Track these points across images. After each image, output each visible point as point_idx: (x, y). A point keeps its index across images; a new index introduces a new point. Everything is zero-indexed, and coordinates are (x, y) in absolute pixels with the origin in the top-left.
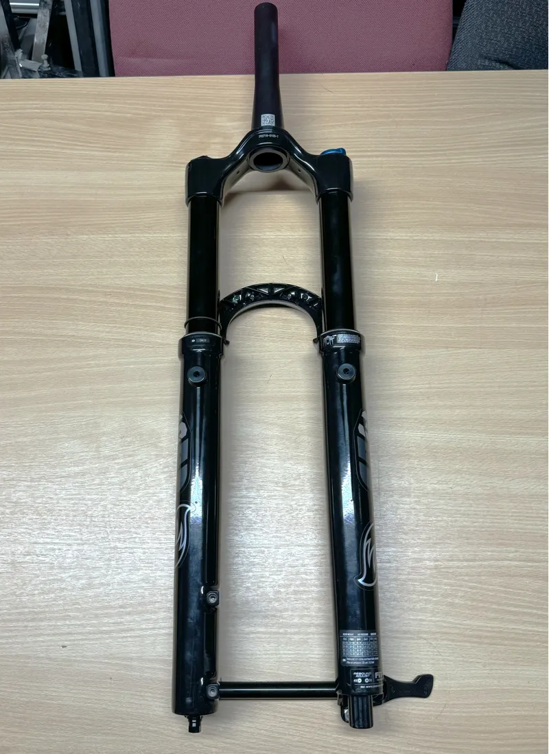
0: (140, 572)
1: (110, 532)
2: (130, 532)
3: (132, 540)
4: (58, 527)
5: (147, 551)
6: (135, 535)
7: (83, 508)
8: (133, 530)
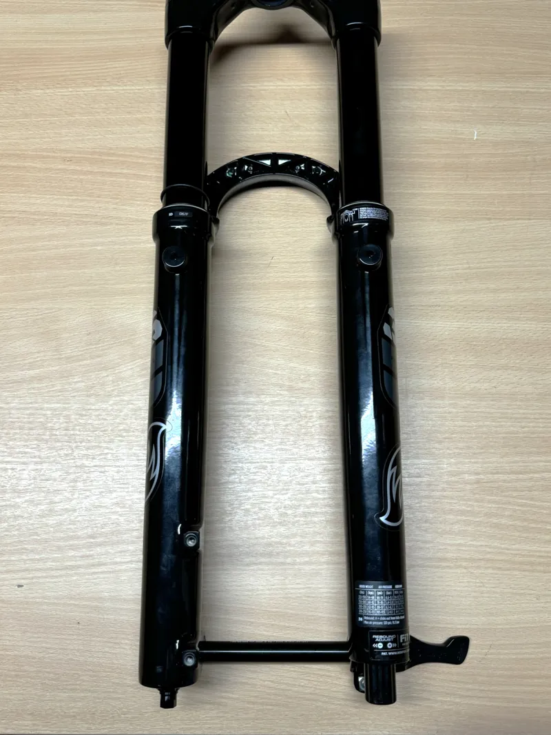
0: (114, 495)
1: (77, 447)
2: (100, 447)
3: (101, 457)
4: (11, 443)
5: (121, 469)
6: (106, 451)
7: (42, 420)
8: (104, 445)
